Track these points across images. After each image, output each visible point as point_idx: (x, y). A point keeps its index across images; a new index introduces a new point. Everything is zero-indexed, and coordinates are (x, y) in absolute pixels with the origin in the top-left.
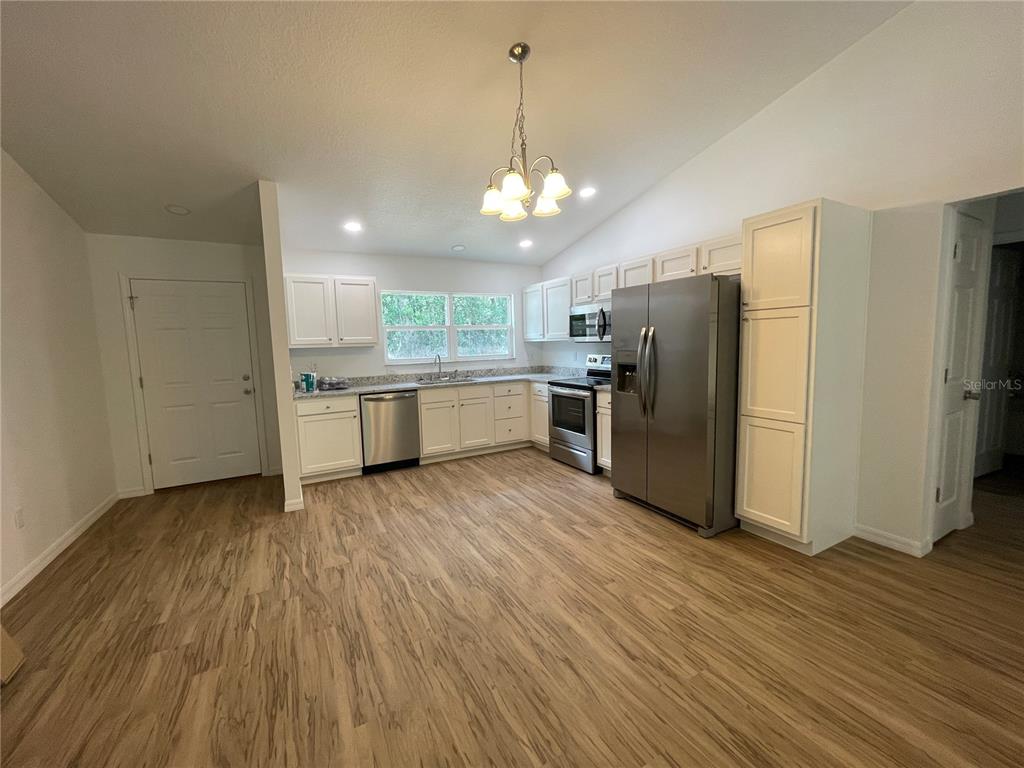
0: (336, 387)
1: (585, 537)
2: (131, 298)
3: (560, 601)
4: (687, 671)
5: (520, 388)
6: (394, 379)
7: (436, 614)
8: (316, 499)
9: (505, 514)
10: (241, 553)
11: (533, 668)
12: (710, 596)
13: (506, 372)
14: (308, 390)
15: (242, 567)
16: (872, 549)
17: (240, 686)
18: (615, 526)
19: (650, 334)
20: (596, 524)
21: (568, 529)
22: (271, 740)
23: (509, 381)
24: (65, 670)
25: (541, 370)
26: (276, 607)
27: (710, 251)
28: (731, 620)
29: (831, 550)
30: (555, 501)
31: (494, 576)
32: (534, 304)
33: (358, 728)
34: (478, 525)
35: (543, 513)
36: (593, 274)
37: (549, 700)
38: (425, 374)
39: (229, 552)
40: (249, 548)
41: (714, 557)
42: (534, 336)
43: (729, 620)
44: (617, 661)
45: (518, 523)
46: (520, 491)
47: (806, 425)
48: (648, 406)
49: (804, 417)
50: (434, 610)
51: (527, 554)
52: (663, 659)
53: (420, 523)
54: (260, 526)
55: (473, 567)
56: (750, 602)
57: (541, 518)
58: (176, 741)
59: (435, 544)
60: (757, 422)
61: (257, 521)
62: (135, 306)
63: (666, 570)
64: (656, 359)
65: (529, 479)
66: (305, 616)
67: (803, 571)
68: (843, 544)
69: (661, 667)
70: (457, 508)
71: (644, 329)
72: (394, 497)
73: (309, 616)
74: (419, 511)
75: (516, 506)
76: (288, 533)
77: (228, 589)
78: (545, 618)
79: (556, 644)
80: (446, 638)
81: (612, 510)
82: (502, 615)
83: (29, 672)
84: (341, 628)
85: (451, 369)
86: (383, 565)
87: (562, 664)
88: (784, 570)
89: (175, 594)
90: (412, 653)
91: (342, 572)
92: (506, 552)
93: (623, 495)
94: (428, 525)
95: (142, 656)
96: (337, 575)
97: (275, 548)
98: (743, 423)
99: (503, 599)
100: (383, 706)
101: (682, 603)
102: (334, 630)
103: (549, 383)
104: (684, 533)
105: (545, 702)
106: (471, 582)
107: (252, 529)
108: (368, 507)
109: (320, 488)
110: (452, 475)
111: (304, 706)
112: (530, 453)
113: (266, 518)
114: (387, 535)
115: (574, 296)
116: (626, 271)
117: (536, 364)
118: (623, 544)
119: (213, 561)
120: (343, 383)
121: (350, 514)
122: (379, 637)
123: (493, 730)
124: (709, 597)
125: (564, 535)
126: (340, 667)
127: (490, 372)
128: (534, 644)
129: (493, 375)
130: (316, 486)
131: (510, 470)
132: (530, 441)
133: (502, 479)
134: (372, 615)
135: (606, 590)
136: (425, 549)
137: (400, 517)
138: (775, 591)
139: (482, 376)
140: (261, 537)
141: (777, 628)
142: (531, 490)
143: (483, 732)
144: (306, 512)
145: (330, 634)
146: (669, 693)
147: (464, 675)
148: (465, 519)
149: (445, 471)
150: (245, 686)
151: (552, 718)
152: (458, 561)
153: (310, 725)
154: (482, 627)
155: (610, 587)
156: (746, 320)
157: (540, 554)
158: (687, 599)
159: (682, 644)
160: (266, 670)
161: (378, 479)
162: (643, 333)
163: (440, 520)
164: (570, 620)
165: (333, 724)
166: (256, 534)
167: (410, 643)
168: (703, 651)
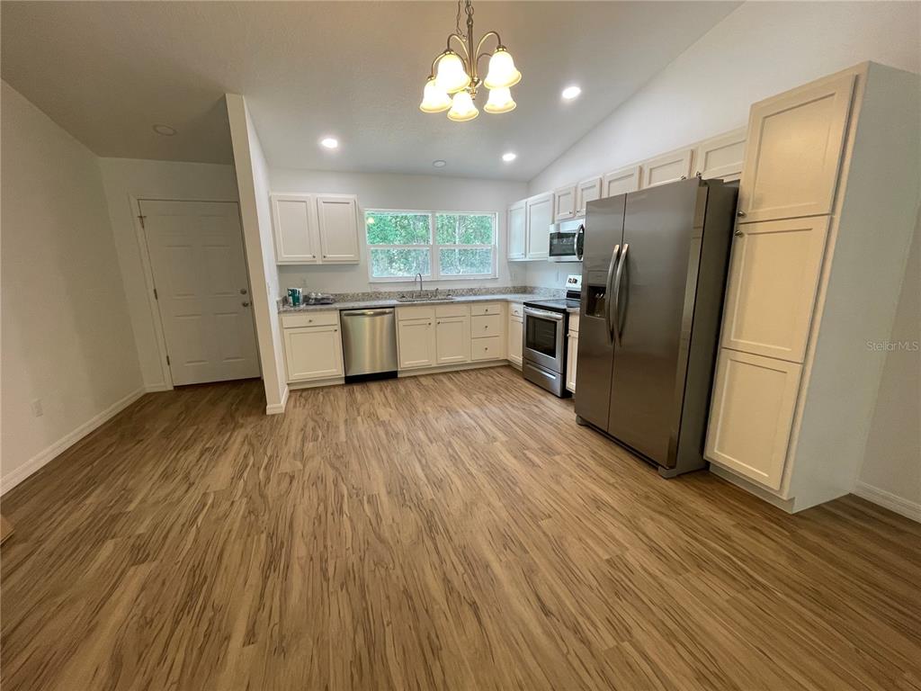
0: (322, 302)
1: (534, 464)
2: (141, 217)
3: (488, 534)
4: (605, 640)
5: (497, 308)
6: (377, 296)
7: (360, 532)
8: (298, 404)
9: (460, 432)
10: (216, 451)
11: (436, 607)
12: (655, 550)
13: (488, 292)
14: (294, 304)
15: (213, 464)
16: (875, 514)
17: (164, 583)
18: (569, 455)
19: (624, 251)
20: (549, 451)
21: (519, 454)
22: (167, 645)
23: (487, 301)
24: (40, 545)
25: (524, 290)
26: (225, 506)
27: (707, 153)
28: (672, 583)
29: (818, 508)
30: (514, 423)
31: (430, 498)
32: (518, 222)
33: (247, 648)
34: (432, 442)
35: (499, 435)
36: (576, 188)
37: (441, 649)
38: (408, 292)
39: (207, 448)
40: (225, 445)
41: (669, 501)
42: (517, 255)
43: (671, 583)
44: (529, 615)
45: (469, 443)
46: (482, 410)
47: (804, 364)
48: (616, 334)
49: (802, 355)
50: (360, 527)
51: (470, 477)
52: (581, 619)
53: (379, 436)
54: (242, 426)
55: (413, 486)
56: (701, 563)
57: (495, 439)
58: (91, 631)
59: (384, 457)
60: (740, 356)
61: (241, 421)
62: (145, 225)
63: (612, 512)
64: (628, 280)
65: (495, 397)
66: (244, 517)
67: (778, 531)
68: (835, 503)
69: (576, 630)
70: (418, 423)
71: (617, 246)
72: (365, 408)
73: (248, 519)
74: (383, 424)
75: (475, 425)
76: (261, 436)
77: (193, 483)
78: (466, 551)
79: (469, 583)
80: (362, 560)
81: (571, 437)
82: (423, 541)
83: (14, 543)
84: (270, 536)
85: (433, 288)
86: (330, 474)
87: (466, 608)
88: (755, 528)
89: (150, 483)
90: (324, 572)
91: (292, 478)
92: (450, 473)
93: (585, 423)
94: (384, 436)
95: (100, 541)
96: (288, 479)
97: (246, 447)
98: (724, 356)
99: (431, 525)
100: (277, 628)
101: (619, 553)
102: (264, 536)
103: (524, 303)
104: (642, 470)
105: (436, 651)
106: (405, 500)
107: (234, 429)
108: (338, 416)
109: (304, 394)
110: (426, 389)
111: (209, 613)
112: (505, 372)
113: (250, 419)
114: (345, 444)
115: (556, 212)
116: (610, 182)
117: (519, 284)
118: (571, 476)
119: (192, 456)
120: (328, 299)
121: (320, 421)
122: (300, 550)
123: (372, 675)
124: (652, 549)
125: (514, 461)
126: (255, 578)
127: (471, 291)
128: (446, 581)
129: (475, 295)
130: (301, 392)
131: (480, 388)
132: (506, 360)
133: (469, 396)
134: (303, 524)
135: (539, 526)
136: (374, 463)
137: (363, 426)
138: (736, 552)
139: (463, 295)
140: (239, 436)
141: (727, 601)
142: (494, 409)
143: (361, 676)
144: (284, 415)
145: (259, 540)
146: (576, 663)
147: (364, 605)
148: (421, 435)
149: (419, 385)
150: (168, 584)
151: (437, 672)
152: (400, 476)
153: (205, 636)
154: (400, 553)
155: (544, 523)
156: (741, 235)
157: (482, 479)
158: (627, 549)
159: (607, 603)
160: (191, 570)
161: (357, 388)
162: (616, 250)
163: (398, 433)
164: (490, 557)
165: (226, 638)
166: (236, 434)
167: (326, 561)
168: (629, 616)
